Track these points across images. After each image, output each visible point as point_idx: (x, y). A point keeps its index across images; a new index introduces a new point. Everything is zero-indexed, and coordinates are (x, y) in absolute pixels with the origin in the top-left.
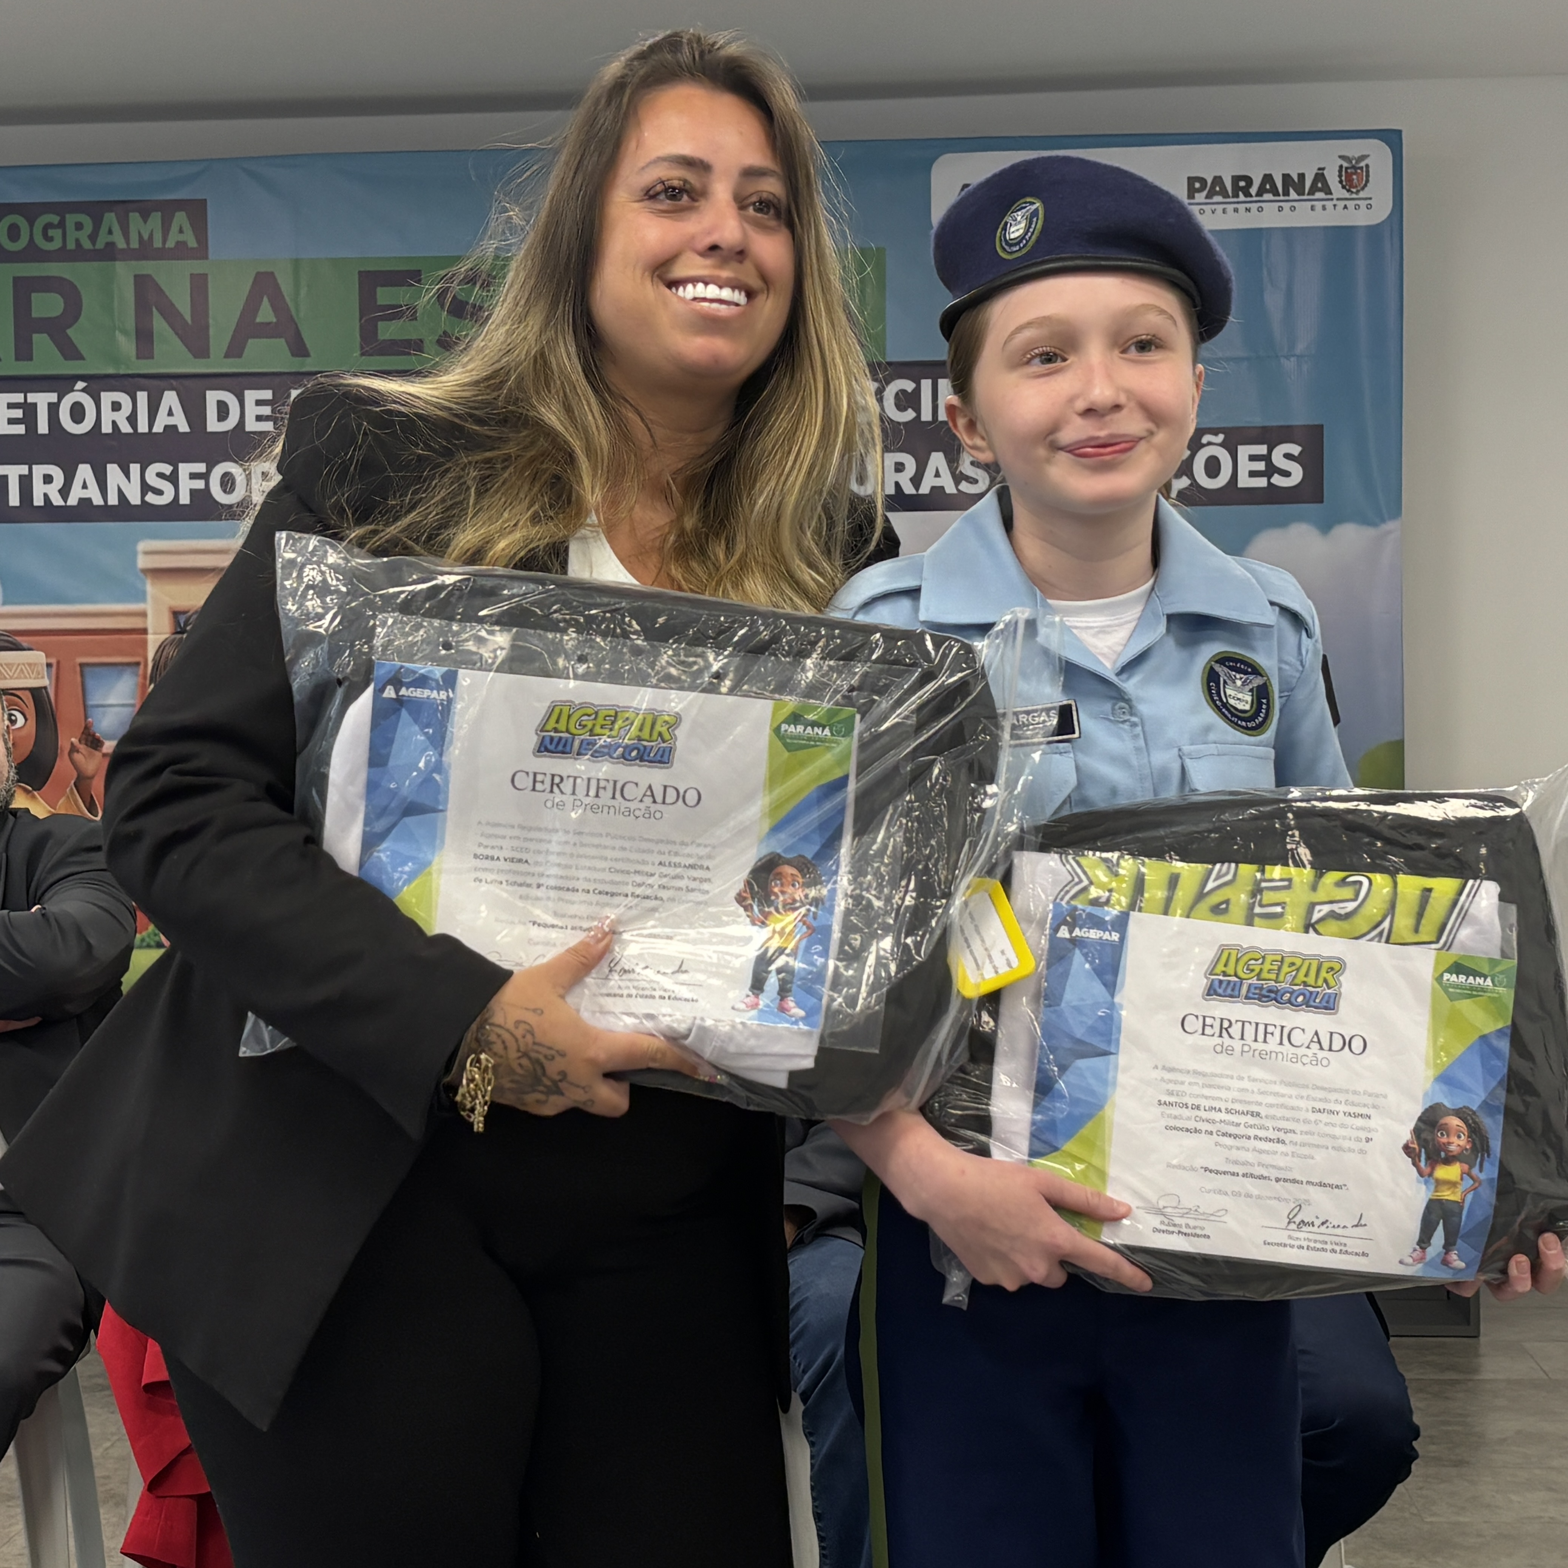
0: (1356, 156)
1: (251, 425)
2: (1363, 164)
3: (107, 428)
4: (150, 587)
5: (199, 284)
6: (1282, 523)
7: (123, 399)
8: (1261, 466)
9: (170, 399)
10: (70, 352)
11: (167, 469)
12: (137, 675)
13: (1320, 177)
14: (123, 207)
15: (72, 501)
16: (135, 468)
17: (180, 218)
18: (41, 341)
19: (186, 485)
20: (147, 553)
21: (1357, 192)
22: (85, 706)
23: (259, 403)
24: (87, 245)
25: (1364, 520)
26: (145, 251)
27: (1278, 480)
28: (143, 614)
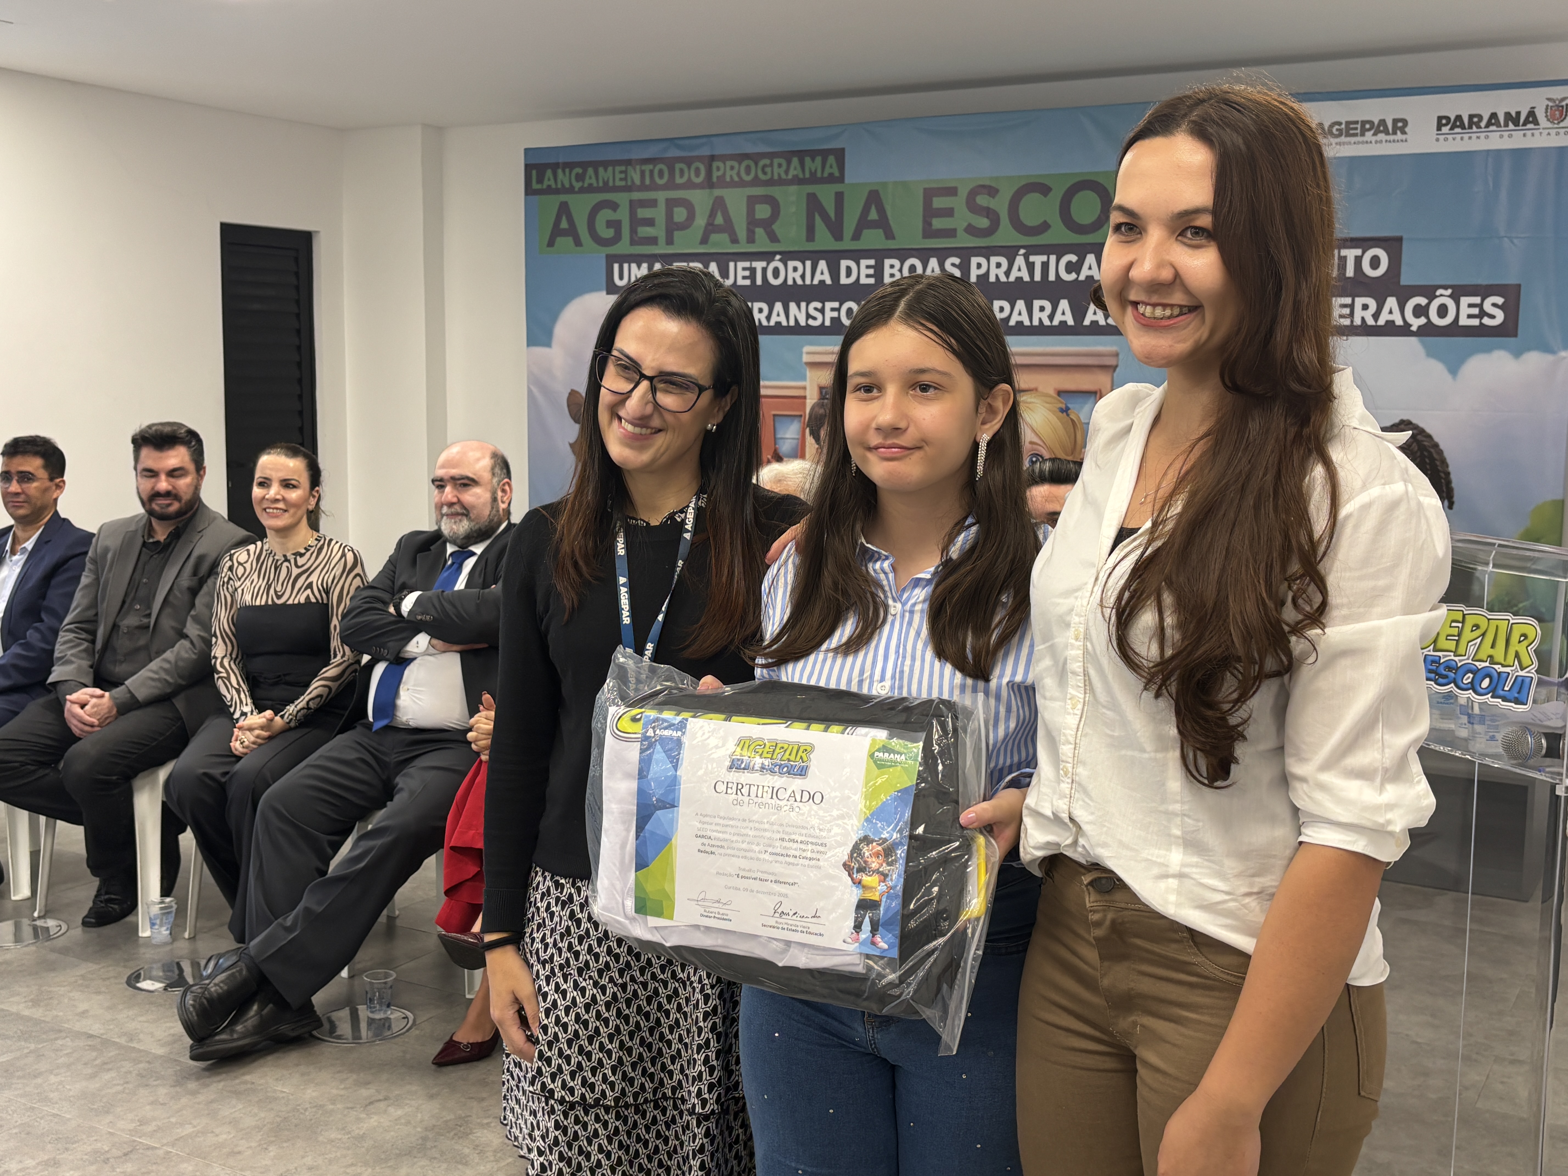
0: (1559, 97)
1: (864, 280)
2: (1564, 103)
3: (790, 282)
4: (808, 373)
5: (839, 198)
6: (1488, 350)
7: (799, 264)
8: (1476, 311)
9: (822, 265)
10: (773, 238)
11: (819, 305)
12: (800, 421)
13: (1532, 113)
14: (801, 155)
15: (772, 323)
16: (803, 305)
17: (831, 159)
18: (760, 232)
19: (829, 315)
20: (808, 353)
21: (1559, 123)
22: (775, 438)
23: (868, 267)
24: (784, 176)
25: (1547, 349)
26: (814, 179)
27: (1486, 321)
28: (804, 388)
